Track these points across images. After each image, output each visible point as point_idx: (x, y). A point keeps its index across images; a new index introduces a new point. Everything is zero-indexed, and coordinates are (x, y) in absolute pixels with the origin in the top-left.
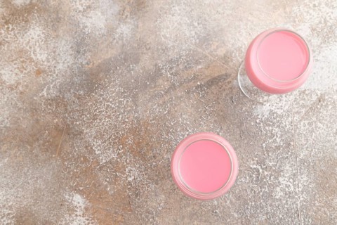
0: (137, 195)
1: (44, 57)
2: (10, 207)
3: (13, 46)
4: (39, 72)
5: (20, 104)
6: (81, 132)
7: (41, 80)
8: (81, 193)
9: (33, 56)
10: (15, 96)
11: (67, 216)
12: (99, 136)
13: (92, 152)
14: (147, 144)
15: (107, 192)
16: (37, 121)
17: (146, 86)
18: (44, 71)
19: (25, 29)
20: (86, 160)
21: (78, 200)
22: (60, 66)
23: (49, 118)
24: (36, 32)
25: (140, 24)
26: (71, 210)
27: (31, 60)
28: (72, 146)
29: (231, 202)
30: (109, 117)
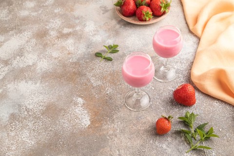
0: (110, 99)
1: (73, 49)
2: (45, 102)
3: (59, 45)
4: (69, 54)
5: (58, 64)
6: (86, 74)
7: (70, 56)
8: (82, 97)
9: (67, 48)
10: (56, 61)
11: (73, 107)
12: (94, 76)
13: (90, 81)
14: (117, 79)
15: (95, 98)
16: (65, 70)
17: (118, 59)
18: (72, 53)
19: (66, 40)
20: (86, 84)
21: (80, 100)
22: (79, 52)
23: (71, 69)
24: (70, 41)
25: (117, 40)
26: (76, 104)
27: (66, 50)
28: (81, 79)
29: (159, 103)
30: (100, 69)
